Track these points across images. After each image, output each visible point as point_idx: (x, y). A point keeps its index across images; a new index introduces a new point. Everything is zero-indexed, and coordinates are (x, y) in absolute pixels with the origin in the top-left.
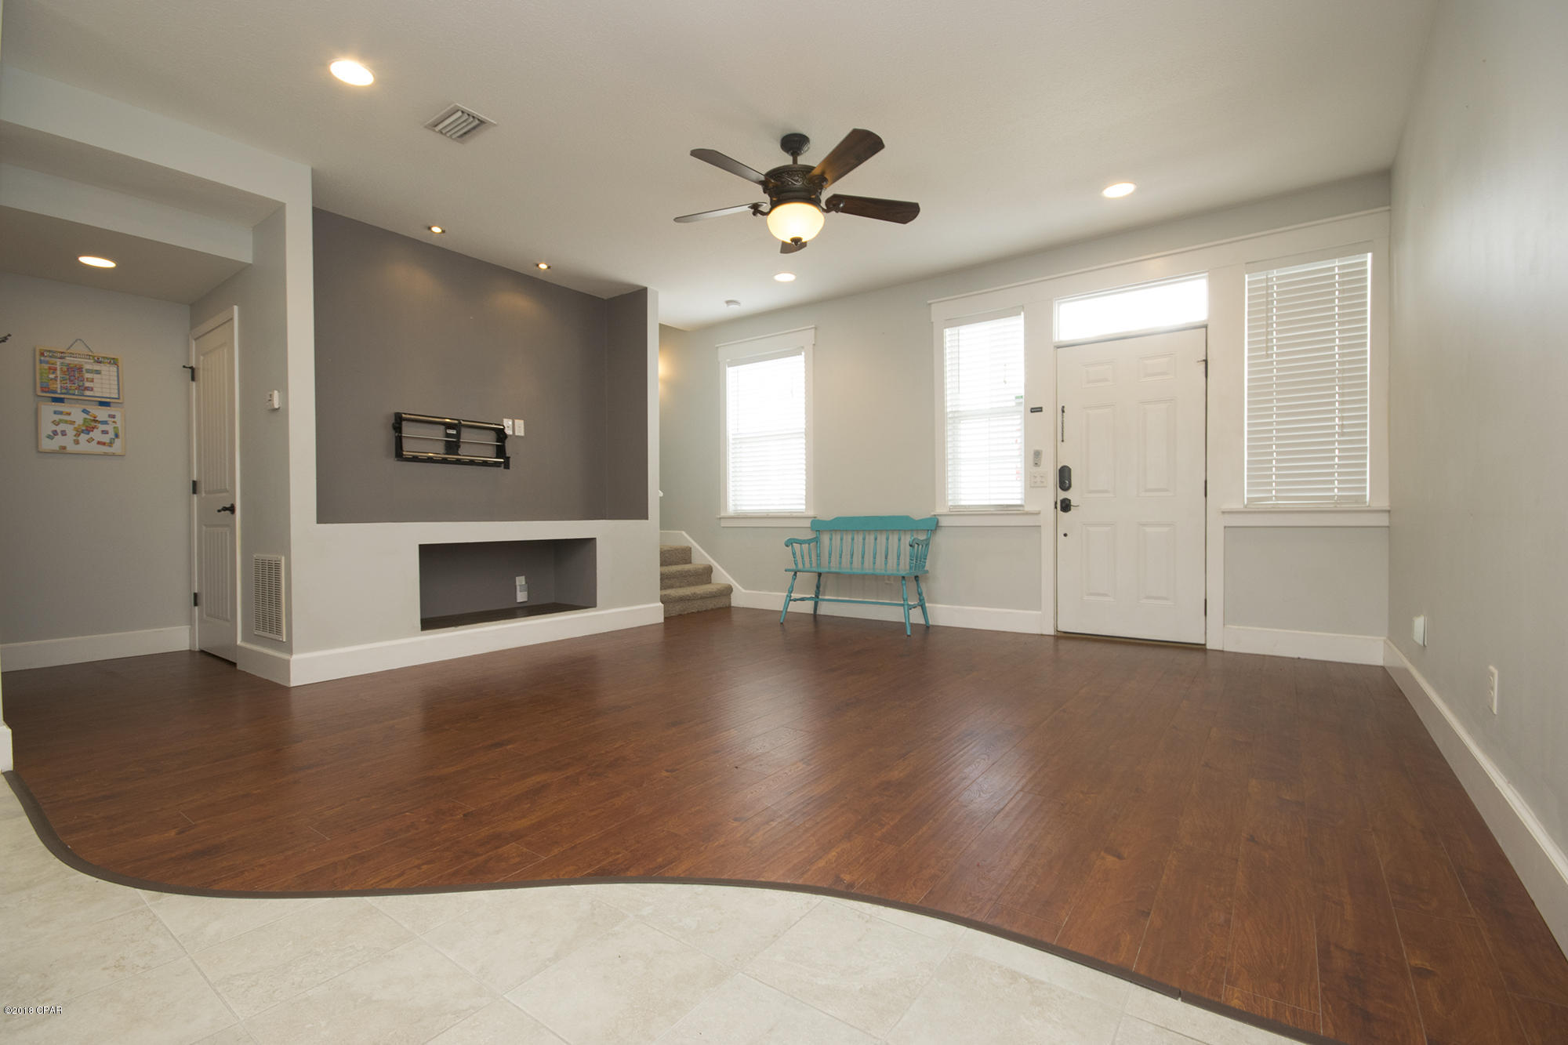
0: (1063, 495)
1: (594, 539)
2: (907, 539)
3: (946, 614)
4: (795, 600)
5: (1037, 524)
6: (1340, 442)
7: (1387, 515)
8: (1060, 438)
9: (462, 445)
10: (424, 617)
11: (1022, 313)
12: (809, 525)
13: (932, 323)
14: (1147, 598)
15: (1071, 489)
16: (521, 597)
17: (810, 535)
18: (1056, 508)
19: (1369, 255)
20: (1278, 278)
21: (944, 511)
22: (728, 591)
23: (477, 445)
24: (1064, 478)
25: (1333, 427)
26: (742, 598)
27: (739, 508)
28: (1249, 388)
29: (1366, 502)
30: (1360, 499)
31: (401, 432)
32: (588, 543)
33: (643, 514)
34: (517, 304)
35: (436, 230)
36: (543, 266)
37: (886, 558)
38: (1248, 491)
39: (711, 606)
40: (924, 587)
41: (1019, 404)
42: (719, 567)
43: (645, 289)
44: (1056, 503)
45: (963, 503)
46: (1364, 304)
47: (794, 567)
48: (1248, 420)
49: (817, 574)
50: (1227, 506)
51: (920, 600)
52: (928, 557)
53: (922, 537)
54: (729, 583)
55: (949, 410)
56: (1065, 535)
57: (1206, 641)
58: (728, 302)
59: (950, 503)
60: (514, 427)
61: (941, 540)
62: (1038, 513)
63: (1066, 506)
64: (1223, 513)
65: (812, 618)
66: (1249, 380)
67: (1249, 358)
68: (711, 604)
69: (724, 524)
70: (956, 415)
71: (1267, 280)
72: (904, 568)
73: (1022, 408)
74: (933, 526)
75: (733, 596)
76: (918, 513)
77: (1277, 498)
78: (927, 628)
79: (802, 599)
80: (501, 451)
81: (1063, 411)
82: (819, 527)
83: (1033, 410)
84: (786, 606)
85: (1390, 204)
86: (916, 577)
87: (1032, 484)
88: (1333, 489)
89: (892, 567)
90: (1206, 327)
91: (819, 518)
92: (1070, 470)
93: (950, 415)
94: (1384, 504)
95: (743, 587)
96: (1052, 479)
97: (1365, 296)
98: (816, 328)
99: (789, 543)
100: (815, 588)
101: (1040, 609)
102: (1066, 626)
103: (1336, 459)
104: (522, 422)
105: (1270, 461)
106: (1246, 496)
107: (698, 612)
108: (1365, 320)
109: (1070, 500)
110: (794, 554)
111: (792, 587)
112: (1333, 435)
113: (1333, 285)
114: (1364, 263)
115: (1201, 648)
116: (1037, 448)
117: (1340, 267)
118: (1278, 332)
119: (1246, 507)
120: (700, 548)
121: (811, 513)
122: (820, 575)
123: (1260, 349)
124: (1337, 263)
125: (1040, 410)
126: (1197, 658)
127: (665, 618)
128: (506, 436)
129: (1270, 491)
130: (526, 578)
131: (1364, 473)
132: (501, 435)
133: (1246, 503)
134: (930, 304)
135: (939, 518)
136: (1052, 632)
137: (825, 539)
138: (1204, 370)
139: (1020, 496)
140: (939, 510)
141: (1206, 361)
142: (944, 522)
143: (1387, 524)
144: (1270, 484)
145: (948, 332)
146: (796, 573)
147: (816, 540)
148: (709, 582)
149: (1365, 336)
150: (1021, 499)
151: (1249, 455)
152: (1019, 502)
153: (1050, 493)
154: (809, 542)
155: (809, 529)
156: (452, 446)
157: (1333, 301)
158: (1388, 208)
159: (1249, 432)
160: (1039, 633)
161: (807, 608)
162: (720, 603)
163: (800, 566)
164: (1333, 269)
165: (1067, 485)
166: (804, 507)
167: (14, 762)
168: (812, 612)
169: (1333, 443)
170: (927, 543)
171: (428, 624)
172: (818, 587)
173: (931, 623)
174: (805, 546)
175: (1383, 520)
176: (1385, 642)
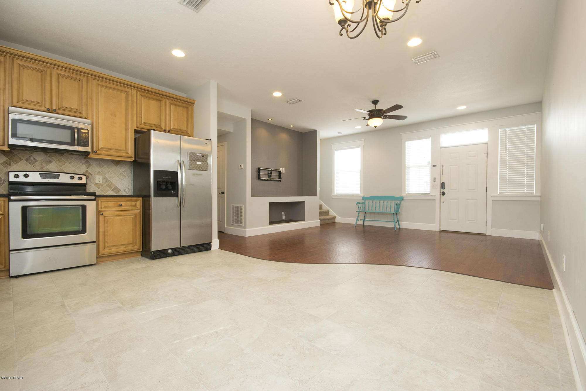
0: (442, 190)
1: (305, 202)
2: (393, 202)
3: (405, 225)
4: (359, 220)
5: (434, 199)
6: (527, 177)
7: (540, 197)
8: (442, 174)
9: (272, 176)
10: (270, 221)
11: (431, 138)
12: (362, 198)
13: (402, 140)
14: (469, 220)
15: (445, 189)
16: (284, 217)
17: (362, 201)
18: (440, 194)
19: (535, 125)
20: (509, 130)
21: (405, 195)
22: (334, 218)
23: (275, 176)
24: (443, 186)
25: (525, 173)
26: (339, 219)
27: (338, 193)
28: (500, 161)
29: (534, 194)
30: (532, 193)
31: (260, 173)
32: (303, 203)
33: (315, 195)
34: (284, 136)
35: (270, 119)
36: (292, 126)
37: (387, 208)
38: (499, 190)
39: (330, 222)
40: (398, 216)
41: (429, 164)
42: (331, 211)
43: (317, 130)
44: (440, 193)
45: (410, 192)
46: (534, 139)
47: (358, 210)
48: (500, 170)
49: (364, 213)
50: (493, 195)
51: (398, 220)
52: (400, 208)
53: (399, 202)
54: (335, 215)
55: (407, 165)
56: (443, 202)
57: (486, 232)
58: (338, 133)
59: (407, 193)
60: (283, 170)
61: (403, 203)
62: (435, 196)
63: (443, 194)
64: (492, 196)
65: (362, 226)
66: (500, 159)
67: (500, 153)
68: (330, 221)
69: (333, 198)
70: (409, 167)
71: (506, 131)
72: (393, 211)
73: (430, 165)
74: (402, 199)
75: (336, 219)
76: (397, 195)
77: (508, 192)
78: (400, 228)
79: (361, 220)
80: (280, 177)
81: (443, 166)
82: (364, 199)
83: (434, 166)
84: (357, 222)
85: (541, 111)
86: (396, 214)
87: (433, 187)
88: (524, 190)
89: (389, 211)
90: (487, 143)
91: (364, 196)
92: (444, 183)
93: (407, 167)
94: (539, 194)
95: (339, 217)
96: (439, 186)
97: (534, 136)
98: (364, 140)
99: (357, 204)
100: (364, 217)
101: (435, 224)
102: (443, 228)
103: (526, 182)
104: (284, 169)
105: (506, 182)
106: (499, 192)
107: (327, 223)
108: (534, 143)
109: (445, 192)
110: (358, 207)
111: (358, 216)
112: (524, 175)
113: (525, 133)
114: (534, 127)
115: (485, 235)
116: (435, 177)
117: (527, 128)
118: (509, 145)
119: (499, 195)
120: (325, 205)
121: (362, 195)
122: (365, 213)
123: (503, 150)
124: (526, 127)
125: (435, 166)
126: (483, 237)
127: (321, 225)
128: (281, 173)
129: (506, 190)
130: (285, 212)
131: (533, 186)
132: (280, 172)
133: (499, 193)
134: (401, 134)
135: (404, 197)
136: (439, 230)
137: (367, 202)
138: (486, 156)
139: (429, 191)
140: (403, 194)
141: (487, 153)
142: (405, 198)
143: (540, 200)
144: (506, 188)
145: (407, 142)
146: (359, 212)
147: (364, 203)
148: (328, 215)
149: (534, 148)
150: (429, 192)
151: (500, 180)
152: (428, 193)
153: (438, 190)
154: (362, 203)
155: (362, 200)
156: (270, 176)
157: (525, 137)
158: (541, 112)
159: (500, 174)
160: (435, 230)
161: (360, 223)
162: (332, 221)
163: (360, 210)
164: (525, 128)
165: (444, 188)
166: (360, 193)
167: (220, 247)
168: (362, 224)
169: (524, 177)
170: (400, 204)
171: (271, 223)
172: (365, 217)
173: (401, 227)
174: (361, 204)
175: (539, 199)
176: (539, 233)
